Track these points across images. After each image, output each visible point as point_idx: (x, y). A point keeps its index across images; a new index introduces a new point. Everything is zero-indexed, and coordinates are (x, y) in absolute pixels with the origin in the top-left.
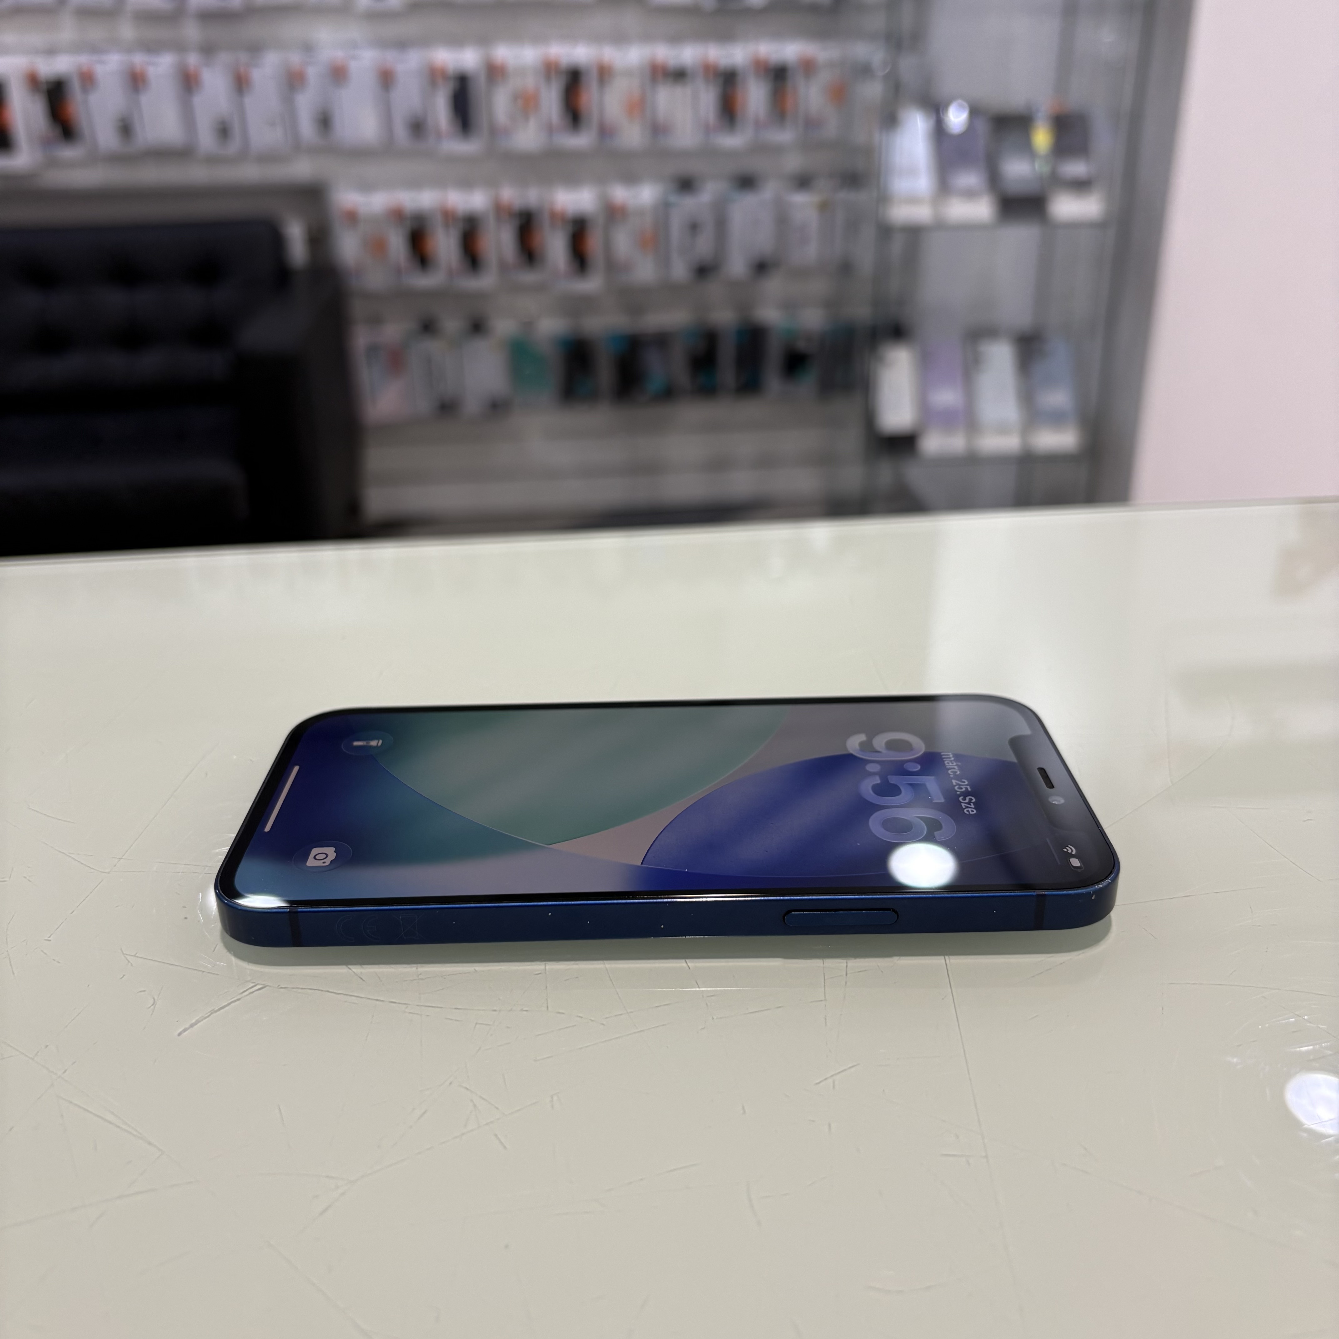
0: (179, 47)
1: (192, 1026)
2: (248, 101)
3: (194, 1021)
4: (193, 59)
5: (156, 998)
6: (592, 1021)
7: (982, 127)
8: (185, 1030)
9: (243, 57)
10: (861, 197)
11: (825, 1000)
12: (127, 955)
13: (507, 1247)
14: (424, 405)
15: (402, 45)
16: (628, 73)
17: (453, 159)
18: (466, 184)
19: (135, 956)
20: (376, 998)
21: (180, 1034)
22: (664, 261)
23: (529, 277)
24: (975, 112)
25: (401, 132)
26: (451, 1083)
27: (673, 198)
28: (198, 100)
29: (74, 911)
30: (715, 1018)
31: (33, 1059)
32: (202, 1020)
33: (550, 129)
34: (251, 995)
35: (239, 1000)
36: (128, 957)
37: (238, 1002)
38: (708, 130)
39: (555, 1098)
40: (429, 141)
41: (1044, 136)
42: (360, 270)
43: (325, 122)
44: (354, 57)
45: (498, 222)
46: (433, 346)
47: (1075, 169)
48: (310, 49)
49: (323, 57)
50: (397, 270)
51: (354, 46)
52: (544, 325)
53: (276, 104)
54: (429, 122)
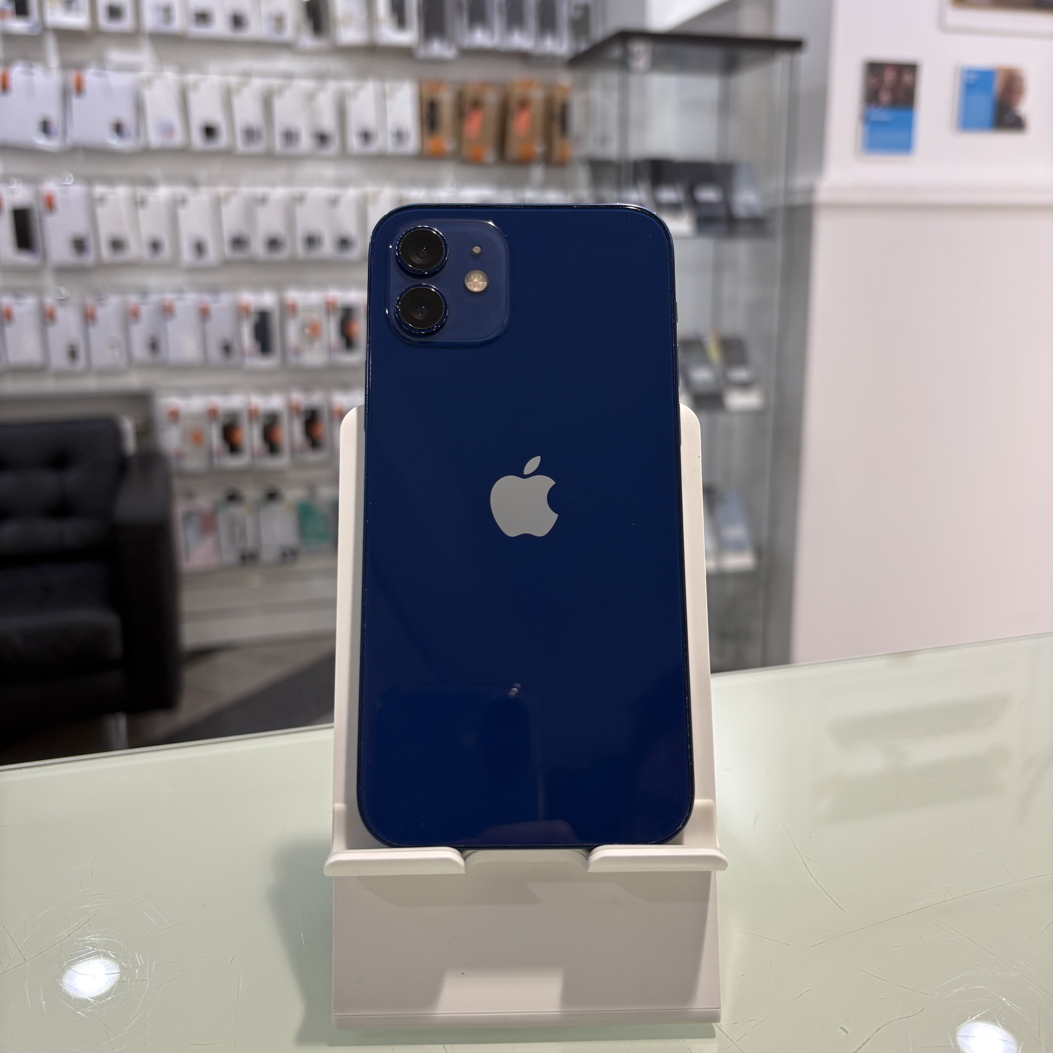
0: (40, 292)
2: (94, 331)
4: (50, 301)
9: (90, 299)
14: (230, 557)
15: (215, 290)
17: (254, 372)
18: (265, 391)
23: (313, 457)
25: (215, 354)
28: (52, 331)
33: (330, 350)
40: (235, 359)
41: (714, 353)
42: (180, 456)
43: (154, 346)
44: (179, 299)
45: (291, 417)
46: (237, 511)
47: (740, 374)
48: (144, 293)
49: (154, 298)
50: (210, 455)
51: (180, 291)
52: (324, 492)
53: (115, 332)
54: (236, 345)
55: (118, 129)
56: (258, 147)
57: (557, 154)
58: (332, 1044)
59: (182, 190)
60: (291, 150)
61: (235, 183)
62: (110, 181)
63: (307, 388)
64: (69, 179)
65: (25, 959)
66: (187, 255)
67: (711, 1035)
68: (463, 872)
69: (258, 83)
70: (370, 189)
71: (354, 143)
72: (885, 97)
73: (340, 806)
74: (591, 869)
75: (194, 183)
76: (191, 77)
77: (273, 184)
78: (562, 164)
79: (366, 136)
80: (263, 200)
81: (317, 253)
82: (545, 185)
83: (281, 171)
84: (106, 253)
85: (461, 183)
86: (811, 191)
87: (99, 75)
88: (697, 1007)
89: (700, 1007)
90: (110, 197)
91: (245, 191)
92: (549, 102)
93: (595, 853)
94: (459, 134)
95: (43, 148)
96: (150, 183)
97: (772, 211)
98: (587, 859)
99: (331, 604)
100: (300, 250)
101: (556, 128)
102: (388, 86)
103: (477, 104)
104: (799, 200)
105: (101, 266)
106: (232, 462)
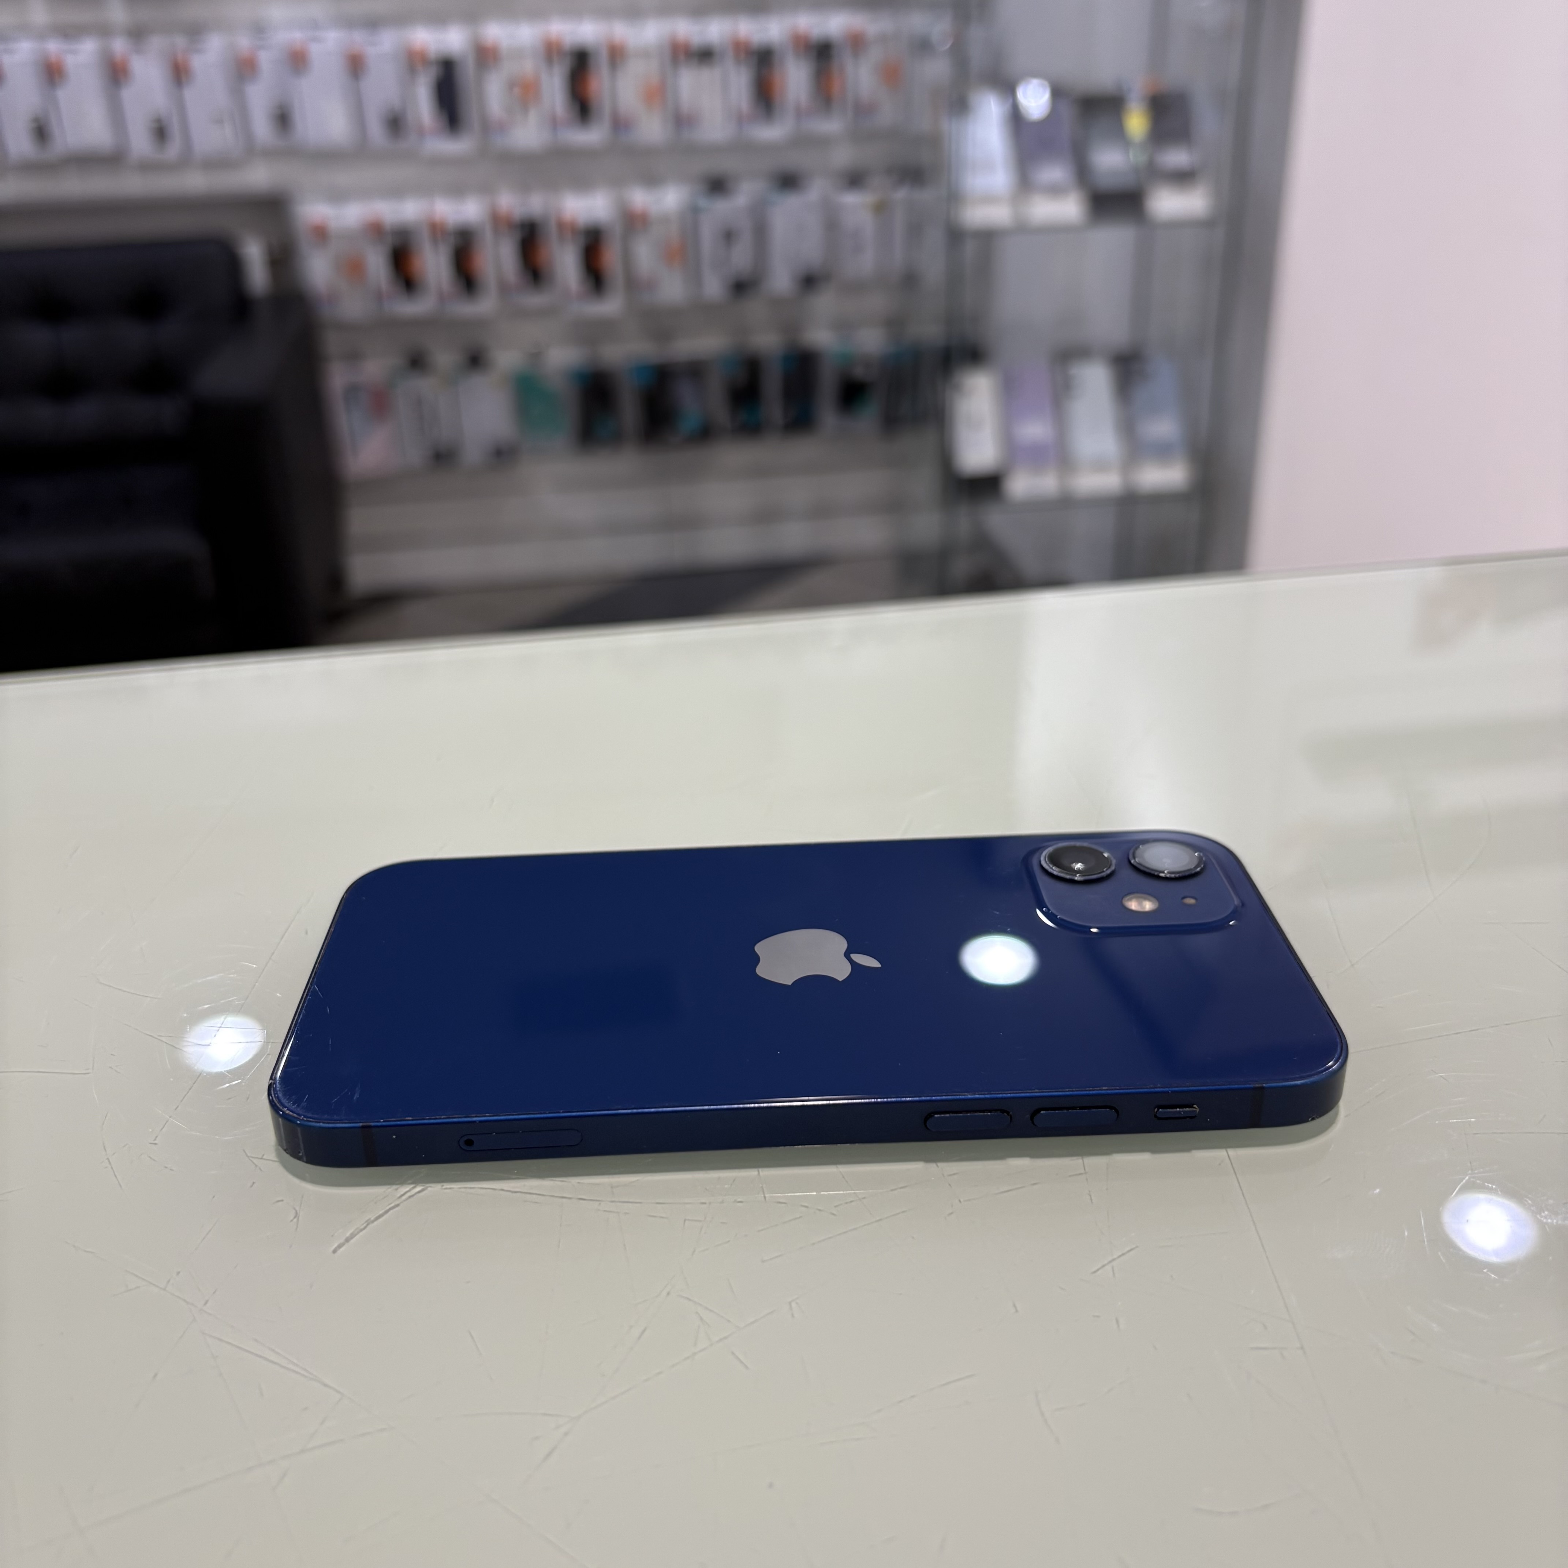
0: (104, 31)
1: (347, 1240)
2: (190, 94)
3: (348, 1234)
4: (119, 46)
5: (297, 1209)
6: (820, 1210)
7: (1067, 112)
8: (340, 1246)
9: (180, 41)
10: (926, 196)
11: (1086, 1173)
12: (253, 1157)
13: (771, 1485)
14: (417, 456)
15: (371, 25)
16: (645, 54)
17: (438, 161)
18: (457, 191)
19: (261, 1158)
20: (561, 1195)
21: (334, 1251)
22: (695, 277)
23: (534, 300)
24: (1057, 93)
25: (376, 131)
26: (668, 1294)
27: (703, 202)
28: (128, 94)
29: (178, 1107)
30: (962, 1200)
31: (164, 1289)
32: (358, 1233)
33: (554, 123)
34: (411, 1199)
35: (397, 1205)
36: (255, 1161)
37: (397, 1209)
38: (740, 120)
39: (794, 1305)
40: (410, 142)
41: (1136, 120)
42: (334, 295)
43: (283, 120)
44: (315, 40)
45: (496, 235)
46: (423, 385)
47: (1177, 157)
48: (259, 30)
49: (275, 38)
50: (377, 297)
51: (315, 27)
54: (409, 118)
63: (522, 186)
106: (409, 307)
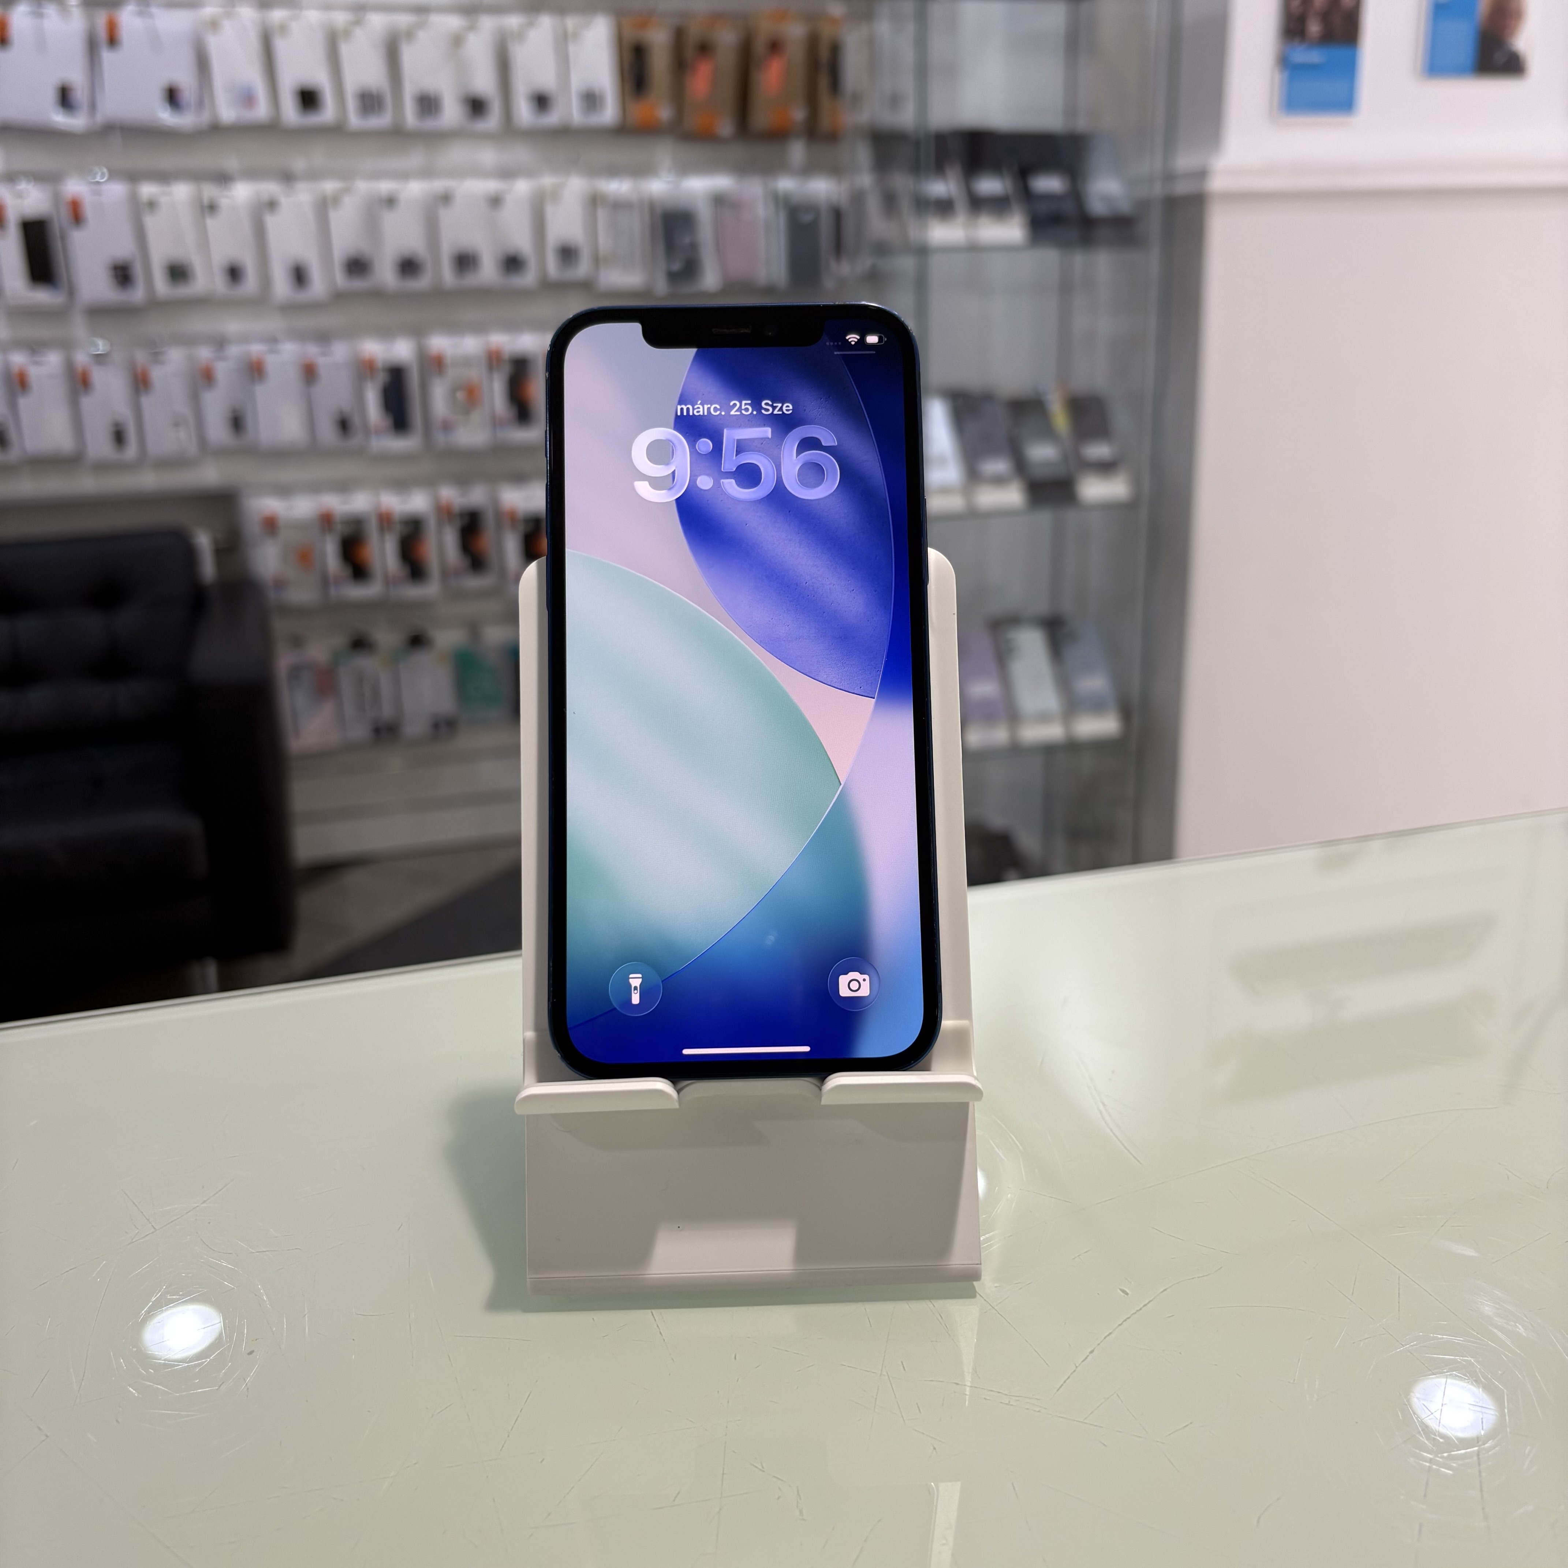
0: (66, 346)
2: (148, 402)
4: (82, 358)
7: (1002, 413)
9: (141, 354)
14: (359, 731)
15: (323, 338)
17: (385, 458)
18: (401, 485)
23: (473, 582)
25: (328, 433)
28: (87, 402)
33: (496, 423)
40: (356, 440)
41: (1060, 419)
42: (280, 584)
43: (237, 423)
44: (272, 351)
45: (440, 524)
46: (366, 663)
47: (1098, 451)
48: (220, 343)
49: (234, 351)
50: (325, 581)
51: (272, 340)
52: (494, 635)
53: (181, 406)
54: (356, 421)
55: (172, 97)
56: (382, 121)
57: (825, 123)
58: (527, 1309)
59: (270, 188)
60: (430, 124)
61: (347, 176)
62: (164, 177)
63: (463, 481)
64: (101, 175)
65: (154, 1228)
66: (282, 287)
67: (971, 1294)
68: (677, 1106)
69: (377, 22)
70: (548, 181)
71: (524, 112)
72: (1314, 28)
73: (531, 1034)
74: (824, 1102)
75: (288, 178)
76: (277, 15)
77: (404, 176)
78: (833, 137)
79: (542, 101)
80: (390, 201)
81: (472, 280)
82: (809, 170)
83: (415, 158)
84: (162, 286)
85: (685, 169)
86: (1202, 174)
87: (141, 14)
88: (954, 1263)
89: (957, 1263)
90: (163, 200)
91: (363, 187)
92: (813, 42)
93: (831, 1081)
94: (678, 95)
95: (63, 128)
96: (223, 178)
97: (1143, 205)
98: (821, 1090)
99: (514, 796)
100: (448, 276)
101: (823, 82)
102: (571, 22)
103: (705, 48)
104: (1182, 188)
105: (154, 304)
106: (357, 592)
